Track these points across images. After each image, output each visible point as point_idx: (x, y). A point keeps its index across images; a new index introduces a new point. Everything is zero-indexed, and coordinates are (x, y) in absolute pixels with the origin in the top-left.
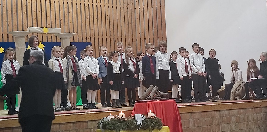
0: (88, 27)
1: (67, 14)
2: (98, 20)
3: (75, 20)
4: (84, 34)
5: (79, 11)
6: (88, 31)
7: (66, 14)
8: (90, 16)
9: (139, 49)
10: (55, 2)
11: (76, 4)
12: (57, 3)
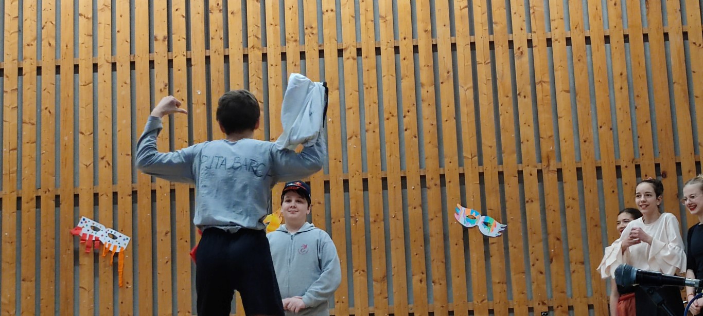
0: (527, 132)
1: (432, 89)
2: (578, 98)
3: (466, 110)
4: (510, 160)
5: (484, 72)
6: (528, 147)
7: (427, 92)
8: (538, 87)
10: (378, 50)
11: (473, 45)
12: (387, 53)
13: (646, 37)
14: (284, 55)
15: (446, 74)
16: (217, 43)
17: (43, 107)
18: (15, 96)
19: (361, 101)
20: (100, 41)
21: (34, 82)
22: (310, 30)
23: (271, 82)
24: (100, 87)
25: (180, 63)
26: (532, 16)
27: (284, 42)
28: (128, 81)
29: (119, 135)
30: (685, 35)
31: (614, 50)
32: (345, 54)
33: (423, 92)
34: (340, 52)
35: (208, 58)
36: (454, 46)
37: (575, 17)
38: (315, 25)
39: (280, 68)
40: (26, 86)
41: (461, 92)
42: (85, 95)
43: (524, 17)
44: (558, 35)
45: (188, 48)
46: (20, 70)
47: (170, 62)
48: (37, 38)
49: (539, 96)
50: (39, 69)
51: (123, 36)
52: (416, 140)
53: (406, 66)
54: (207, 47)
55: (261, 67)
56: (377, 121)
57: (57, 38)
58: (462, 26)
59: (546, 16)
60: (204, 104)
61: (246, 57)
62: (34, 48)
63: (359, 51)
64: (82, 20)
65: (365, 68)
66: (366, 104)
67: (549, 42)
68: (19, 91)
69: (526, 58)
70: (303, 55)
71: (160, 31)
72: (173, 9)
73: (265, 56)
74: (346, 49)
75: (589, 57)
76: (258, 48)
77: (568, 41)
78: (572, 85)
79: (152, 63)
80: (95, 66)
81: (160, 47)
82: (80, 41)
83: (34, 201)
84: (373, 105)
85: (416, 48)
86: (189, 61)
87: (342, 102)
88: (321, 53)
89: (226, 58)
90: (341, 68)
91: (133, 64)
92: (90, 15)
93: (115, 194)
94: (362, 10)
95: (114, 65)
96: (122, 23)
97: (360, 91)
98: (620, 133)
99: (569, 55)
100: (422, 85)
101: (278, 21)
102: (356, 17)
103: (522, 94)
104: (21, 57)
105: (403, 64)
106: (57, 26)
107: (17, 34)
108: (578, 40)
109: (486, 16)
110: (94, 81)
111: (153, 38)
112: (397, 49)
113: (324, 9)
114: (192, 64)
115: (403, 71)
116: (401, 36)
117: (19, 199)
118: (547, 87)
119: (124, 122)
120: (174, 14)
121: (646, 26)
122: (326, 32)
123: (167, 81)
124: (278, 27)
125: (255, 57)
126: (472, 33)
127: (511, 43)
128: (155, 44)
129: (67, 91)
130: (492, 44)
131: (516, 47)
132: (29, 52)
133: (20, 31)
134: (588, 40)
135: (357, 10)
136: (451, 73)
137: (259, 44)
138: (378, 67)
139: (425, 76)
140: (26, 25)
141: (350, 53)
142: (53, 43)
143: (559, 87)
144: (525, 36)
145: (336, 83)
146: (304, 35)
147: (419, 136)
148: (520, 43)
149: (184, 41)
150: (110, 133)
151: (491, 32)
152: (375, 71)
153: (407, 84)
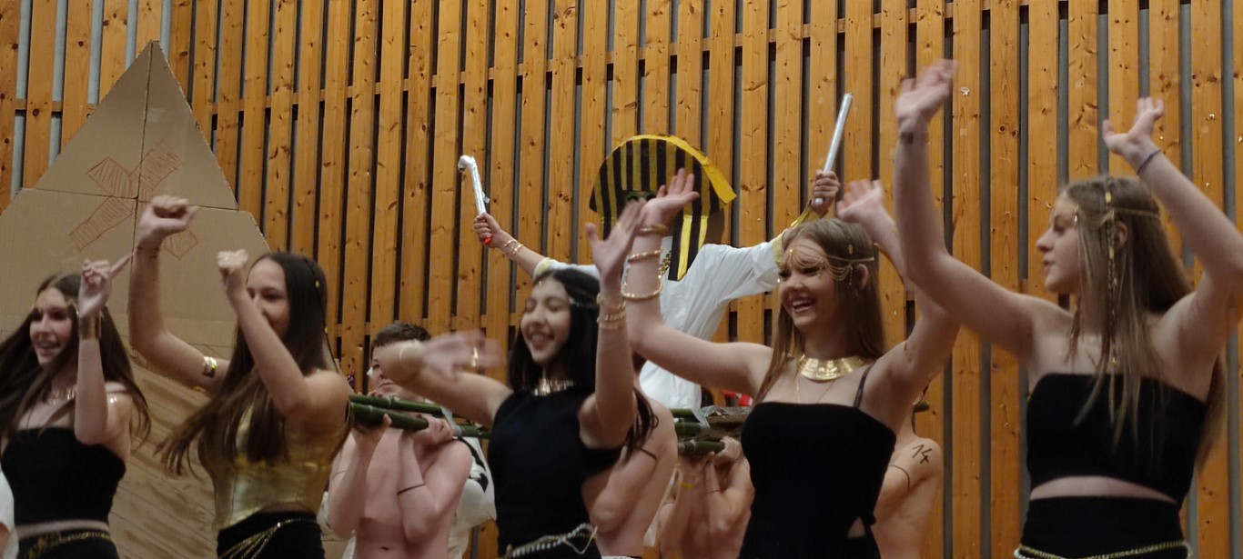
18: (631, 117)
21: (664, 86)
23: (1115, 59)
24: (779, 91)
25: (930, 29)
47: (912, 29)
50: (673, 62)
55: (1094, 29)
60: (975, 116)
61: (1063, 7)
62: (665, 18)
73: (1103, 2)
86: (948, 23)
89: (1023, 12)
91: (841, 39)
104: (640, 41)
110: (769, 80)
114: (955, 30)
123: (903, 71)
125: (1081, 5)
129: (720, 103)
142: (698, 7)
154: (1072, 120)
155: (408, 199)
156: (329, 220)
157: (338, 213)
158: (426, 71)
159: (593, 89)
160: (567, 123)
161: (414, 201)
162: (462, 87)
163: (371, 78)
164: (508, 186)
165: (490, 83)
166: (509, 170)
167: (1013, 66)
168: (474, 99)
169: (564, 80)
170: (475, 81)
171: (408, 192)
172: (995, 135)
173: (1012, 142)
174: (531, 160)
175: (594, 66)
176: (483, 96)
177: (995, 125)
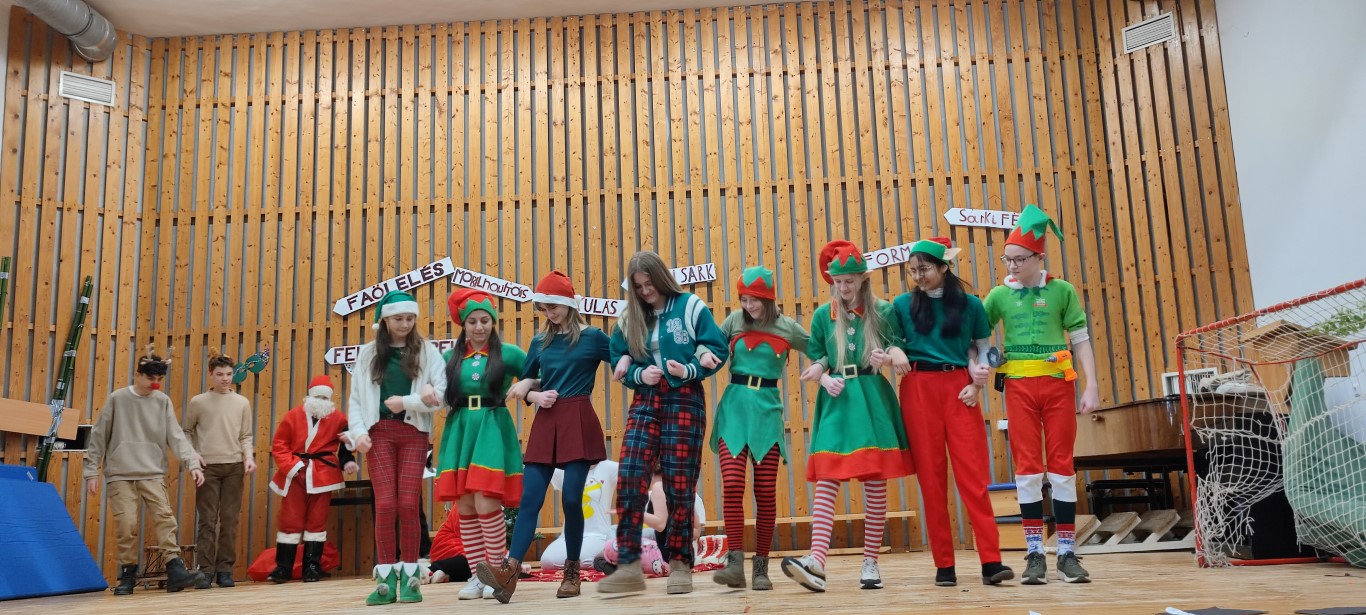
1: (806, 225)
5: (854, 209)
7: (802, 227)
8: (904, 223)
9: (1134, 327)
10: (757, 190)
11: (844, 185)
12: (765, 192)
13: (1001, 177)
14: (671, 194)
15: (819, 212)
16: (610, 184)
17: (453, 241)
18: (428, 230)
19: (742, 236)
20: (505, 181)
21: (445, 218)
22: (695, 171)
23: (660, 219)
24: (505, 222)
25: (577, 201)
26: (898, 159)
27: (672, 182)
28: (531, 218)
29: (521, 266)
30: (1038, 175)
31: (972, 190)
32: (728, 193)
33: (798, 227)
34: (723, 191)
35: (602, 197)
36: (826, 186)
37: (937, 160)
38: (699, 167)
39: (668, 206)
40: (438, 222)
41: (833, 227)
42: (491, 230)
43: (890, 159)
44: (921, 176)
45: (585, 187)
46: (432, 207)
47: (568, 200)
48: (447, 178)
49: (904, 231)
50: (449, 206)
51: (525, 177)
52: (792, 271)
53: (783, 204)
54: (602, 187)
55: (651, 205)
56: (756, 254)
57: (466, 178)
58: (833, 168)
59: (910, 159)
60: (599, 238)
61: (637, 195)
62: (445, 187)
63: (740, 190)
64: (488, 162)
65: (745, 206)
66: (747, 239)
67: (913, 182)
68: (432, 226)
69: (892, 196)
70: (688, 193)
71: (559, 172)
72: (571, 153)
73: (654, 195)
74: (728, 188)
75: (949, 197)
76: (648, 188)
77: (931, 181)
78: (934, 222)
79: (551, 201)
80: (500, 204)
81: (559, 187)
82: (487, 181)
83: (446, 325)
84: (752, 239)
85: (791, 188)
86: (585, 199)
87: (725, 236)
88: (705, 192)
89: (619, 196)
90: (724, 205)
91: (534, 202)
92: (496, 158)
93: (518, 320)
94: (743, 154)
95: (517, 203)
96: (525, 165)
97: (740, 227)
98: (978, 265)
99: (931, 193)
100: (798, 221)
101: (666, 163)
102: (737, 159)
103: (889, 230)
104: (433, 196)
105: (780, 202)
106: (466, 167)
107: (429, 175)
108: (940, 181)
109: (855, 158)
110: (499, 218)
111: (552, 178)
112: (774, 189)
113: (708, 152)
114: (588, 202)
115: (780, 209)
116: (778, 177)
117: (432, 324)
118: (912, 223)
119: (527, 254)
120: (572, 157)
121: (1001, 168)
122: (710, 173)
123: (565, 218)
124: (666, 169)
125: (645, 195)
126: (843, 174)
127: (878, 183)
128: (555, 184)
129: (474, 226)
130: (861, 184)
131: (882, 187)
132: (440, 191)
133: (432, 172)
134: (949, 180)
135: (738, 154)
136: (824, 211)
137: (649, 184)
138: (757, 205)
139: (800, 213)
140: (438, 166)
141: (732, 192)
142: (462, 183)
143: (922, 223)
144: (891, 177)
145: (719, 219)
146: (690, 175)
147: (794, 268)
148: (887, 182)
149: (581, 181)
150: (514, 265)
151: (860, 173)
152: (754, 209)
153: (784, 220)
154: (642, 242)
155: (300, 264)
156: (252, 274)
157: (257, 269)
158: (310, 203)
159: (407, 217)
160: (393, 232)
161: (304, 267)
162: (331, 213)
163: (276, 205)
164: (360, 260)
165: (348, 212)
166: (360, 253)
167: (616, 219)
168: (339, 217)
169: (390, 212)
170: (339, 209)
171: (299, 261)
172: (608, 248)
173: (617, 250)
174: (372, 249)
175: (407, 207)
176: (344, 216)
177: (608, 242)
